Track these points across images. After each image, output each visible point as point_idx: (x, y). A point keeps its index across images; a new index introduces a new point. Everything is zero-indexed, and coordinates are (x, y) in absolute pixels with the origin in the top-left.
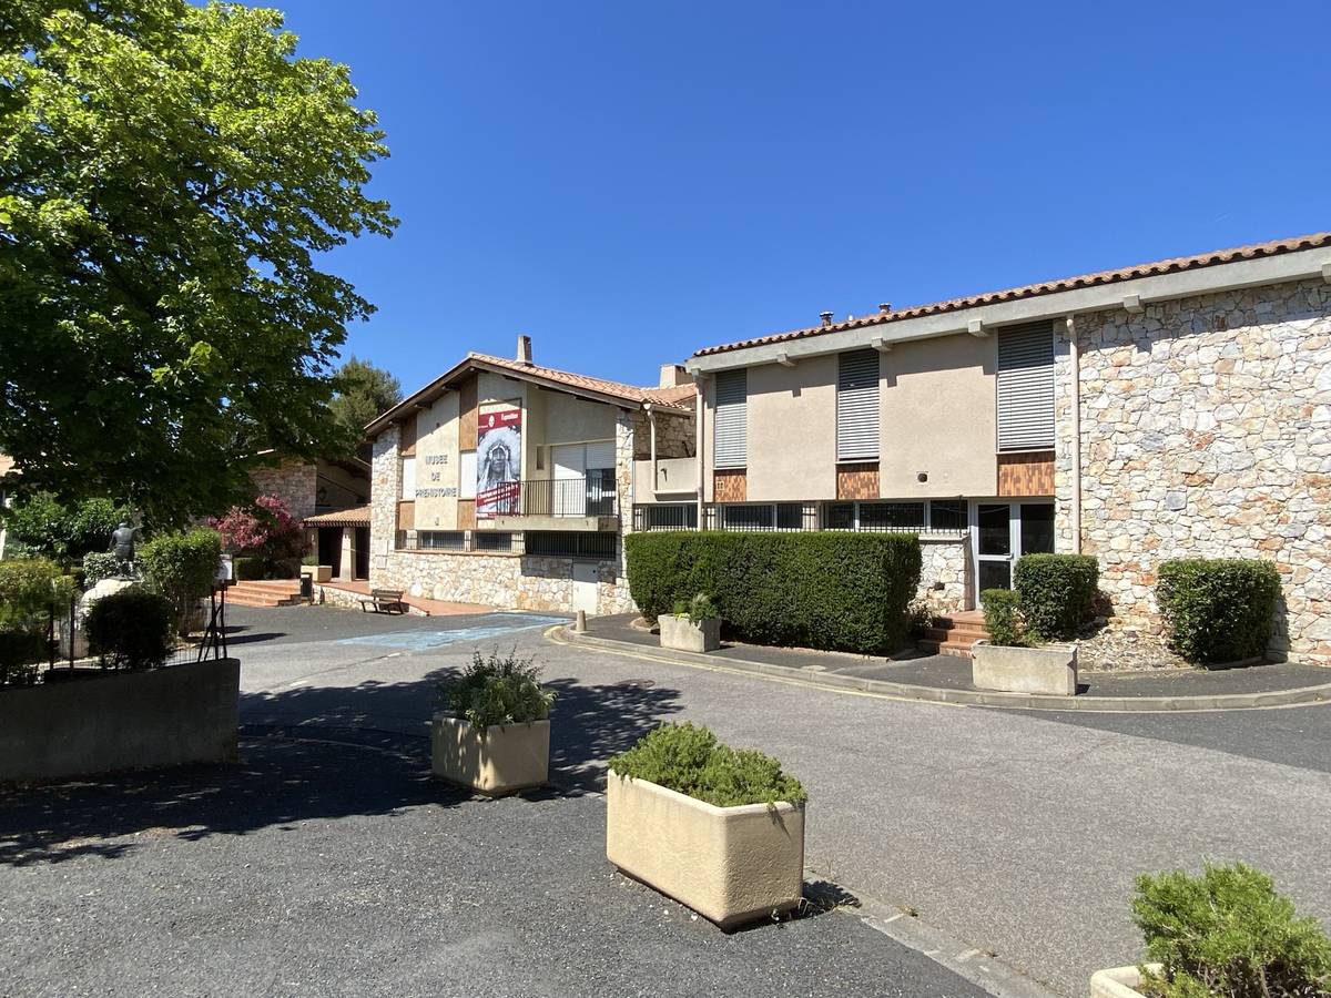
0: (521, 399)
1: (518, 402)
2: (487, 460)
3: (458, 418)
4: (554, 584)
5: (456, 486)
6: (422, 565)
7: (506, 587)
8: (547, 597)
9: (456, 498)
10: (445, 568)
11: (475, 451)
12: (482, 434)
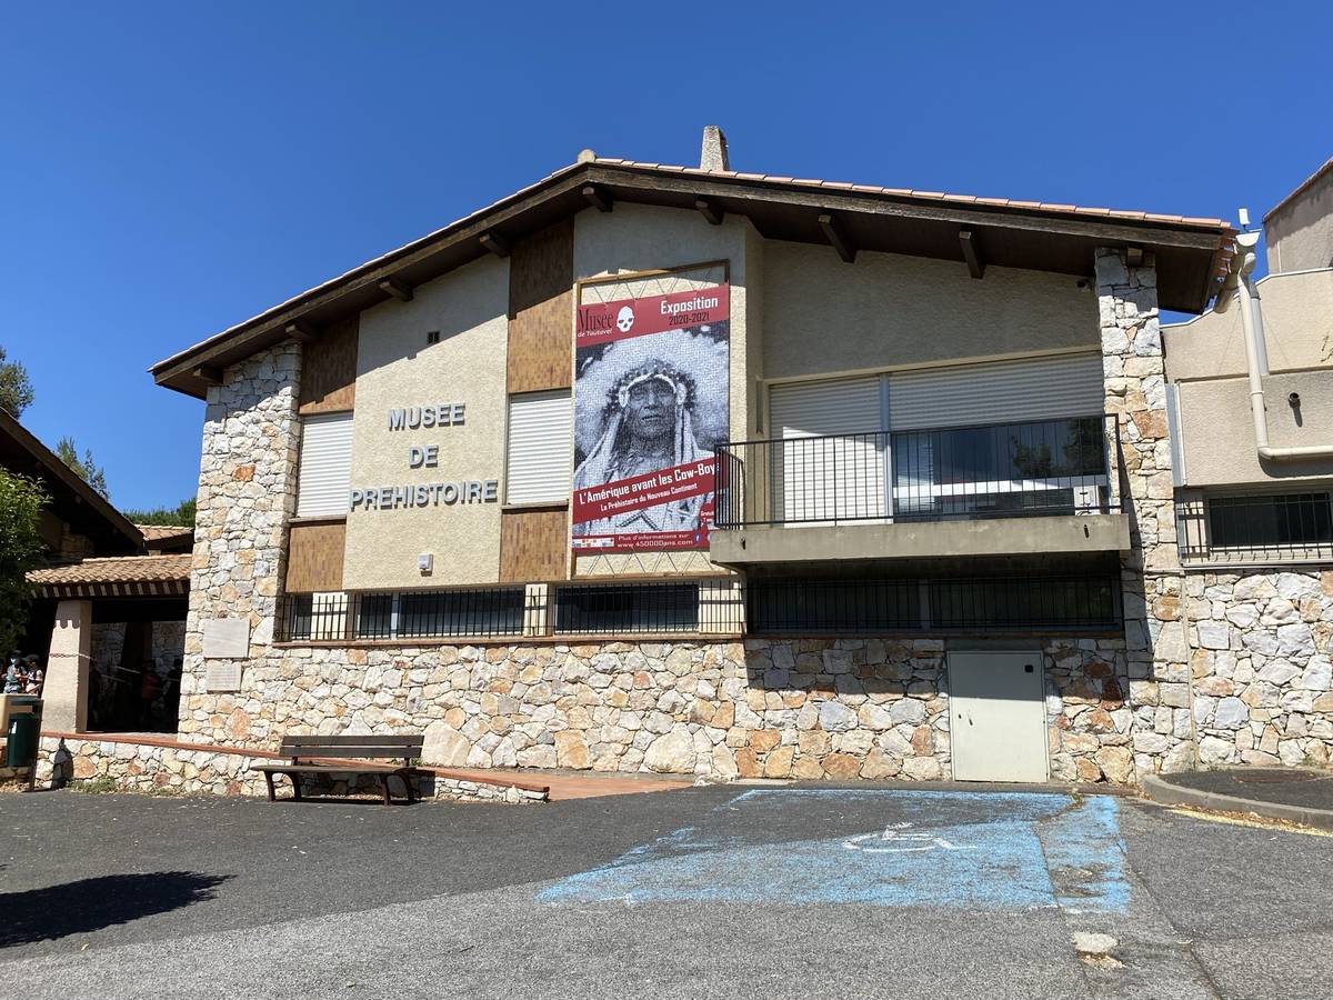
0: (725, 263)
1: (720, 270)
2: (611, 409)
3: (504, 318)
4: (877, 709)
5: (498, 476)
6: (373, 677)
7: (695, 719)
8: (850, 742)
9: (497, 508)
10: (461, 680)
11: (564, 391)
12: (591, 351)
